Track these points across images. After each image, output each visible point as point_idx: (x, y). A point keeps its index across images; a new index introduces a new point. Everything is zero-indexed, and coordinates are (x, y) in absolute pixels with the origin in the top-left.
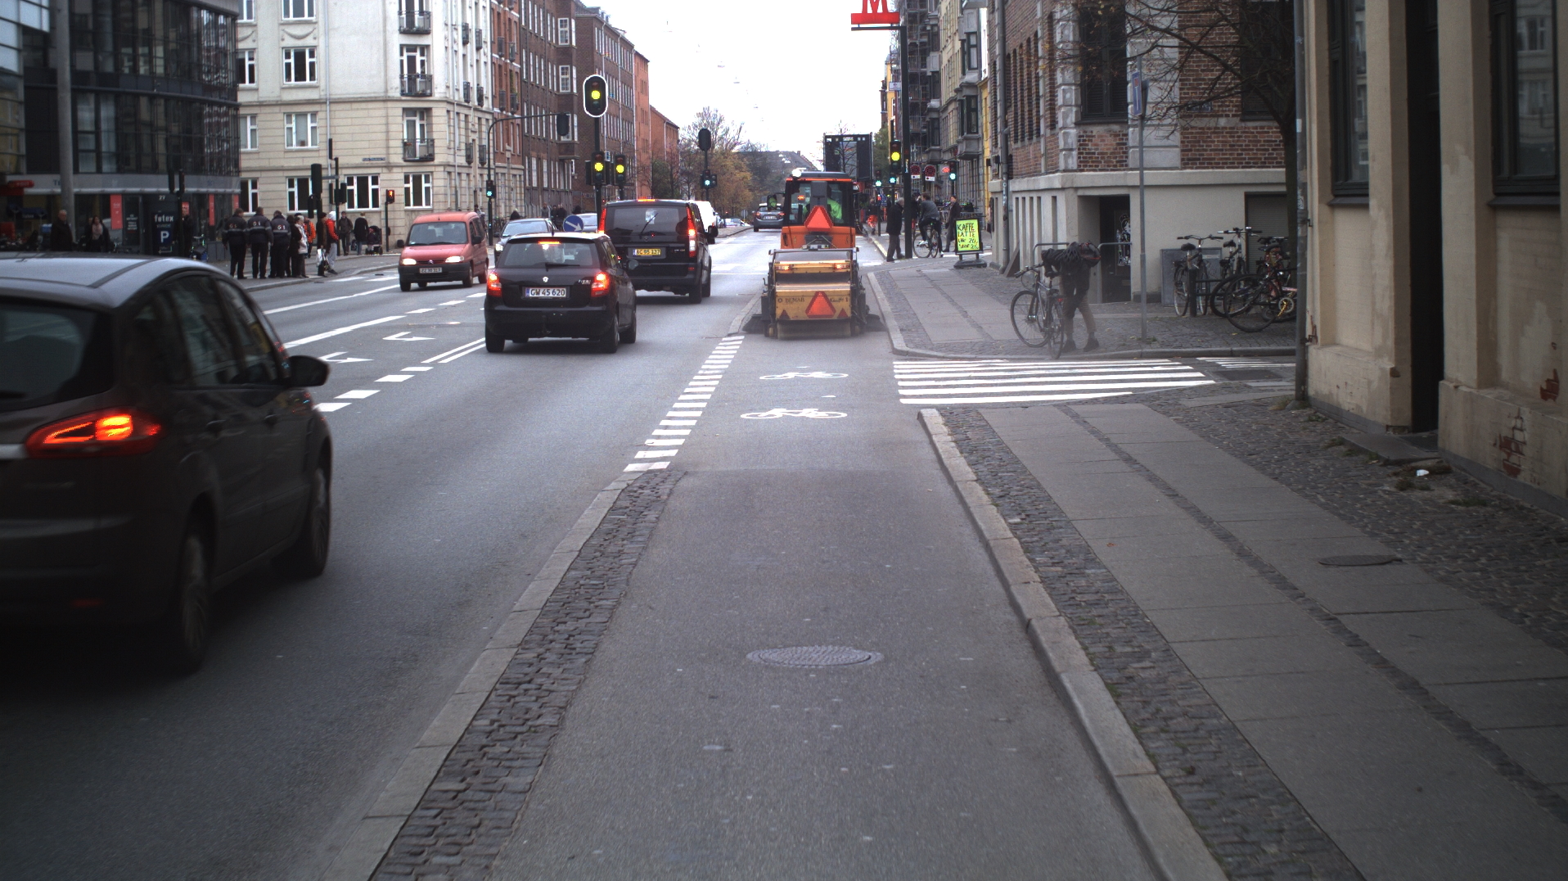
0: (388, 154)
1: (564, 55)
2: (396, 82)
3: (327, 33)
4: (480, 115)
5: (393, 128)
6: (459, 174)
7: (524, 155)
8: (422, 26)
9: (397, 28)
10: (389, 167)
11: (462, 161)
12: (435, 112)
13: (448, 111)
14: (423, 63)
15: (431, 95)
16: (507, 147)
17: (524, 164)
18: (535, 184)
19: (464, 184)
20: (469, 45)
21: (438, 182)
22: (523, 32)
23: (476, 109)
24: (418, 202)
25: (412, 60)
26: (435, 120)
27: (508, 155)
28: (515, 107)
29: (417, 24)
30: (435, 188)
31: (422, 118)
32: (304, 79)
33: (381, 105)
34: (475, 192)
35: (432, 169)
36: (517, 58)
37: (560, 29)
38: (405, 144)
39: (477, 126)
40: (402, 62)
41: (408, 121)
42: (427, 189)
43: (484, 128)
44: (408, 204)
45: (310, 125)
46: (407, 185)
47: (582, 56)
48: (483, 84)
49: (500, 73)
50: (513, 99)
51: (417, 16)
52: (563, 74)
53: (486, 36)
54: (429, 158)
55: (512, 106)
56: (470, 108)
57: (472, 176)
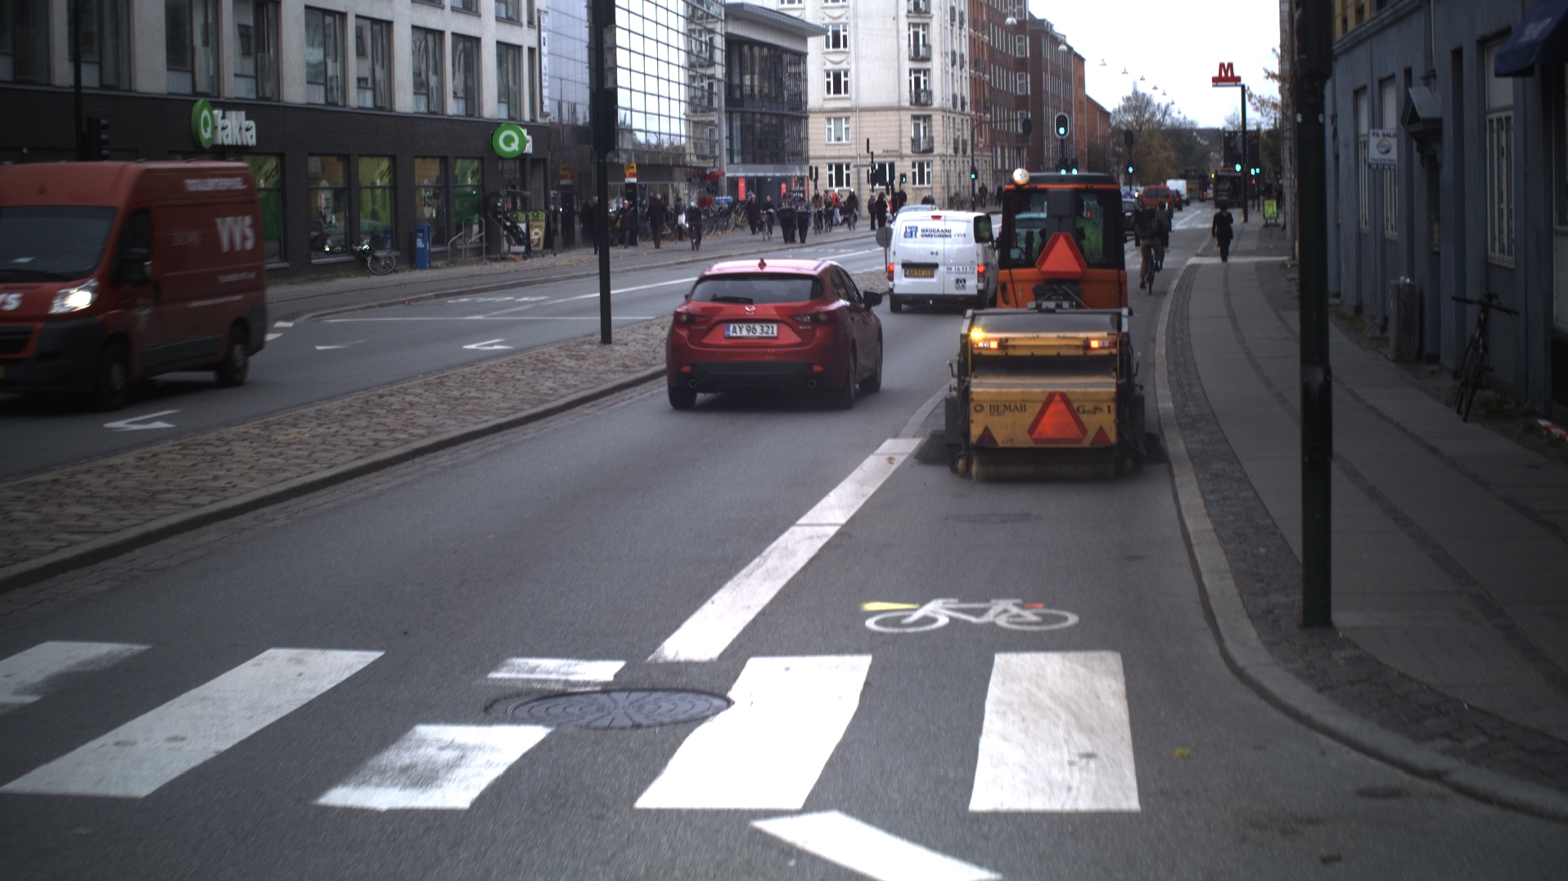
0: (901, 147)
1: (1021, 65)
2: (907, 96)
3: (857, 59)
4: (962, 117)
5: (905, 129)
6: (950, 162)
7: (992, 145)
8: (925, 54)
9: (907, 56)
10: (901, 157)
11: (951, 151)
12: (934, 117)
13: (943, 117)
14: (925, 82)
15: (931, 104)
16: (980, 140)
17: (992, 152)
18: (999, 167)
19: (952, 168)
20: (955, 67)
21: (936, 168)
22: (992, 50)
23: (960, 114)
24: (922, 181)
25: (917, 80)
26: (934, 123)
27: (981, 145)
28: (987, 110)
29: (921, 53)
30: (934, 173)
31: (925, 121)
32: (840, 92)
33: (896, 113)
34: (959, 174)
35: (932, 158)
36: (988, 70)
37: (1017, 44)
38: (913, 141)
39: (960, 126)
40: (910, 81)
41: (915, 124)
42: (928, 173)
43: (965, 127)
44: (914, 183)
45: (844, 126)
46: (914, 170)
47: (1033, 65)
48: (964, 94)
49: (976, 83)
50: (985, 102)
51: (921, 48)
52: (1020, 79)
53: (967, 58)
54: (930, 150)
55: (984, 107)
56: (956, 113)
57: (957, 163)
